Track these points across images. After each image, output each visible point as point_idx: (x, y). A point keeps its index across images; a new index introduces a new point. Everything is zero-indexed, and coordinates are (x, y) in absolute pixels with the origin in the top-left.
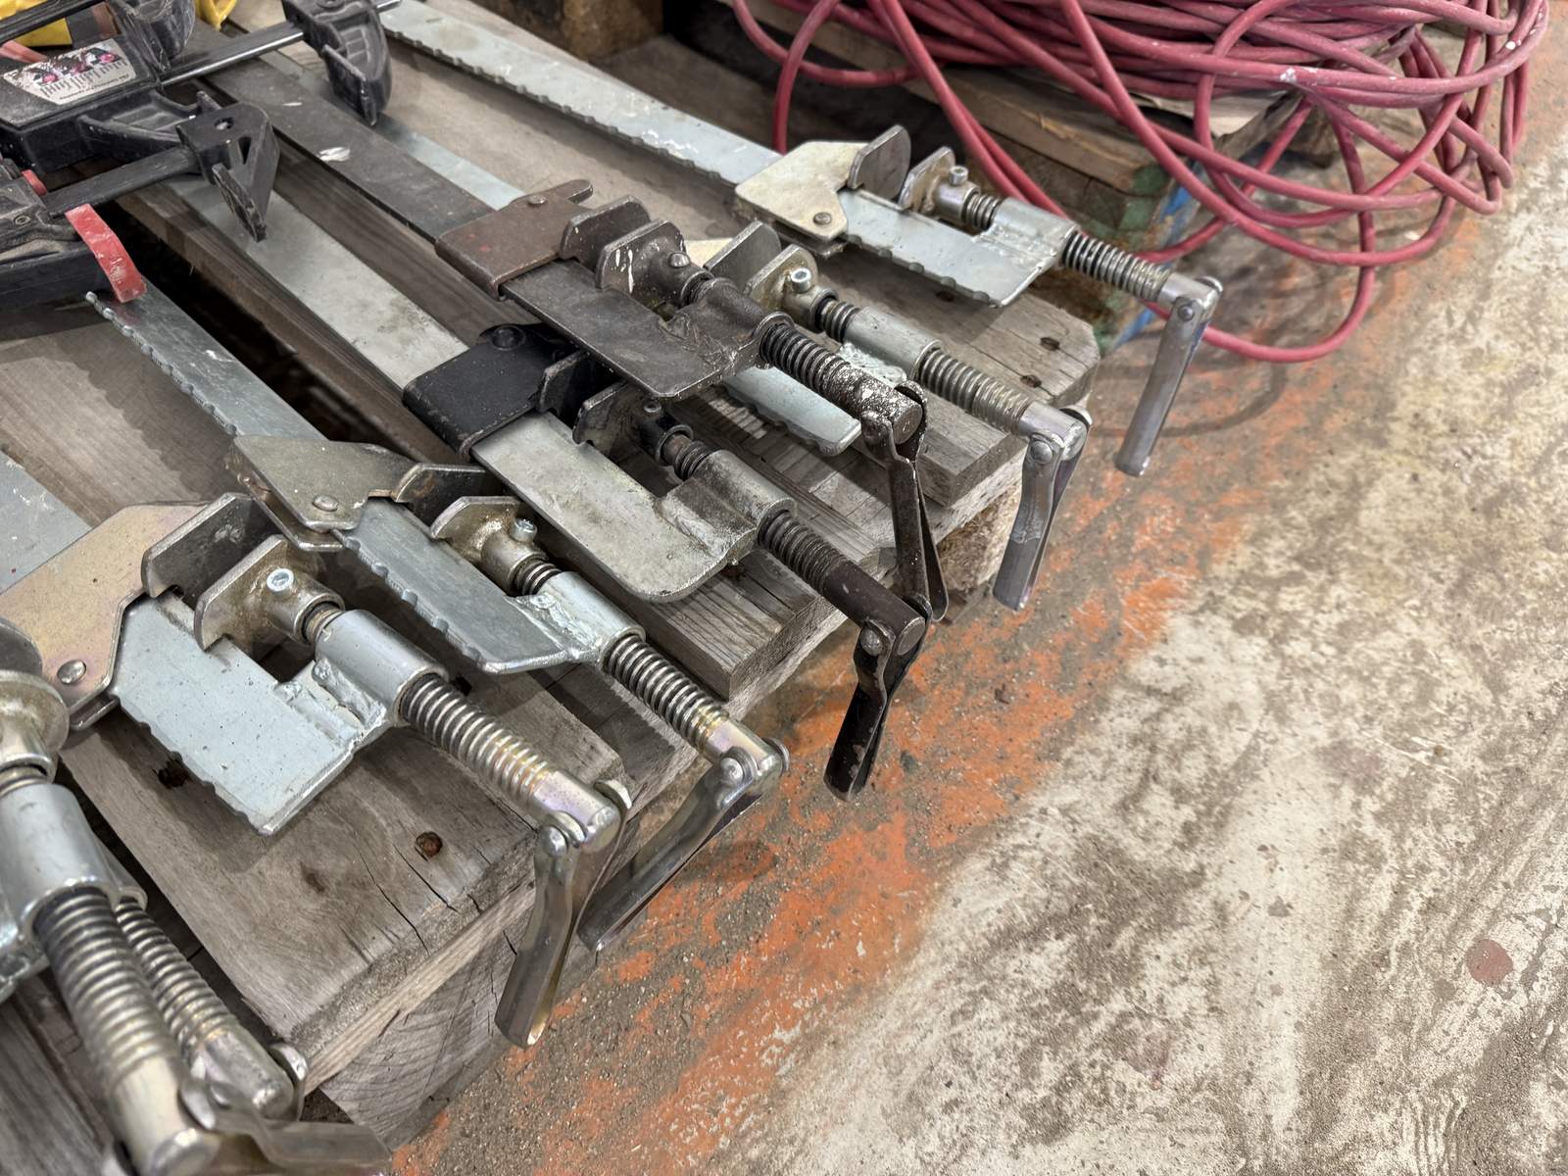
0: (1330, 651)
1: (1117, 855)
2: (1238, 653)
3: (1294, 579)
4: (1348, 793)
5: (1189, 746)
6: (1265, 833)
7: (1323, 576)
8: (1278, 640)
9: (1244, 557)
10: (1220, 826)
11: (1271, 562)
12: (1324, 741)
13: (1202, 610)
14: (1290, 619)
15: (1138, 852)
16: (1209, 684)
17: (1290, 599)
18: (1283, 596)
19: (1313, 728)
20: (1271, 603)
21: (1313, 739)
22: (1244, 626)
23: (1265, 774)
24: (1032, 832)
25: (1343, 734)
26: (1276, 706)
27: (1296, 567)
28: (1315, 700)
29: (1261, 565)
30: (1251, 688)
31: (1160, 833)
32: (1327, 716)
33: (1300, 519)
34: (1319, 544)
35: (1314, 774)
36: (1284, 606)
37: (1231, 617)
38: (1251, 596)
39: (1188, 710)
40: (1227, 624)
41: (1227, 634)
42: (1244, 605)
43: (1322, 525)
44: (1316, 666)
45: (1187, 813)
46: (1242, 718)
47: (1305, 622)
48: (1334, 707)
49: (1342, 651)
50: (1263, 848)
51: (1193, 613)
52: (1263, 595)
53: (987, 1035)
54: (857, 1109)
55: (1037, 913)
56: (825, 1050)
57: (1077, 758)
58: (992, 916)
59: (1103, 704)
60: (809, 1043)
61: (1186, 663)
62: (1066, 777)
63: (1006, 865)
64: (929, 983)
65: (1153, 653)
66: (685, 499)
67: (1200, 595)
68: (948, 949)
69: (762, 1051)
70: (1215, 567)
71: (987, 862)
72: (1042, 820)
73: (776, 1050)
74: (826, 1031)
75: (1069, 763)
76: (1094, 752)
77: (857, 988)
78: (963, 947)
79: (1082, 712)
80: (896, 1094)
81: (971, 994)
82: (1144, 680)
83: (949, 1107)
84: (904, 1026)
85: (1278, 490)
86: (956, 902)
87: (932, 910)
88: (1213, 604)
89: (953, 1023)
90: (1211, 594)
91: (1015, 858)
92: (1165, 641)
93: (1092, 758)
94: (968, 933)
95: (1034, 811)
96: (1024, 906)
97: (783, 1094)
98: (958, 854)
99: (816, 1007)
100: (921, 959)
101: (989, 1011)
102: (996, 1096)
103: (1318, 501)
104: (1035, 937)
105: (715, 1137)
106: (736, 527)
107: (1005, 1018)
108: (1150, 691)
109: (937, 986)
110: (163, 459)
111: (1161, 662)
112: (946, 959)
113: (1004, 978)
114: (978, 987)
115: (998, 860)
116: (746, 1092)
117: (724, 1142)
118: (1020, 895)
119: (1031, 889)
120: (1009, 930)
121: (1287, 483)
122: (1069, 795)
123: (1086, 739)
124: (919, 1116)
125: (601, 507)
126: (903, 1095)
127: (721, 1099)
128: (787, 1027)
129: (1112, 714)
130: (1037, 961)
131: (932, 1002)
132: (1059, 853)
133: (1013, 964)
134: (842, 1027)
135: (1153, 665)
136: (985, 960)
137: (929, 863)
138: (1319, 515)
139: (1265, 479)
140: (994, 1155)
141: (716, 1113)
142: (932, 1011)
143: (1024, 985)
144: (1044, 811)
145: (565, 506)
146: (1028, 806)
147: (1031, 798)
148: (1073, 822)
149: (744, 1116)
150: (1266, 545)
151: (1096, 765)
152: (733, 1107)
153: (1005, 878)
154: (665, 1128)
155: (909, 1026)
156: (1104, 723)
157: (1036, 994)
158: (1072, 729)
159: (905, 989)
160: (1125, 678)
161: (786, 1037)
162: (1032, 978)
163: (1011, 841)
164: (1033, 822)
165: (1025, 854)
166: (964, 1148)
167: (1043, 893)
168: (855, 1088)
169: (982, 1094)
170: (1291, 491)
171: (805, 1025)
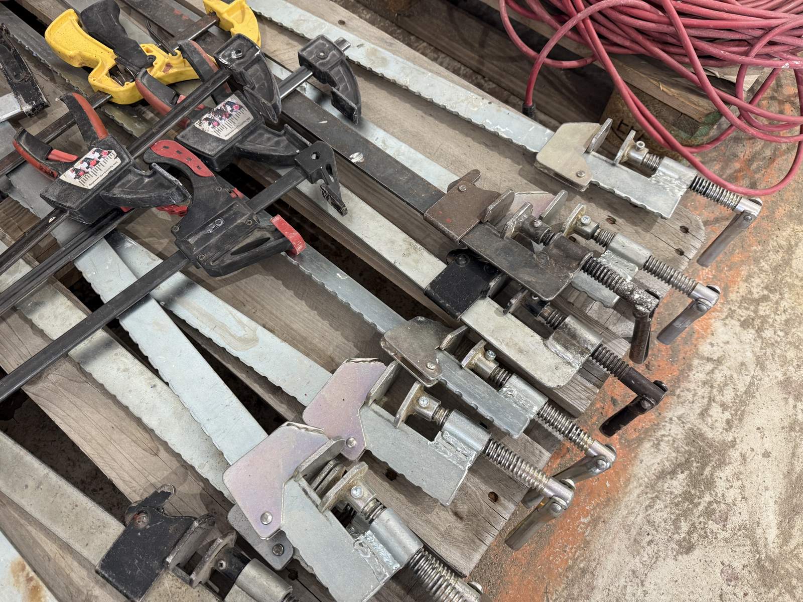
0: (782, 334)
1: (701, 436)
2: (743, 338)
3: (765, 298)
4: (791, 401)
5: (726, 385)
6: (759, 422)
7: (778, 296)
8: (759, 330)
9: (743, 288)
10: (741, 420)
11: (754, 290)
12: (781, 377)
13: (726, 318)
14: (764, 319)
15: (710, 434)
16: (732, 354)
17: (764, 309)
18: (760, 308)
19: (776, 372)
20: (756, 311)
21: (776, 377)
22: (745, 324)
23: (757, 395)
24: (667, 429)
25: (788, 374)
26: (760, 363)
27: (766, 292)
28: (776, 359)
29: (750, 292)
30: (749, 354)
31: (717, 425)
32: (782, 366)
33: (766, 267)
34: (775, 279)
35: (777, 394)
36: (761, 313)
37: (739, 320)
38: (747, 309)
39: (724, 367)
40: (738, 324)
41: (738, 329)
42: (744, 313)
43: (776, 269)
44: (776, 342)
45: (727, 415)
46: (747, 370)
47: (771, 320)
48: (785, 362)
49: (787, 334)
50: (758, 429)
51: (723, 320)
52: (752, 308)
53: (660, 514)
54: (616, 546)
55: (673, 463)
56: (601, 525)
57: (682, 394)
58: (656, 466)
59: (690, 367)
60: (595, 522)
61: (722, 345)
62: (678, 403)
63: (659, 444)
64: (635, 495)
65: (708, 341)
66: (557, 340)
67: (726, 310)
68: (641, 481)
69: (578, 526)
70: (731, 295)
71: (652, 443)
72: (671, 423)
73: (583, 526)
74: (599, 517)
75: (679, 397)
76: (688, 390)
77: (609, 500)
78: (646, 480)
79: (682, 371)
80: (629, 540)
81: (652, 498)
82: (706, 354)
83: (650, 543)
84: (628, 513)
85: (756, 252)
86: (641, 461)
87: (633, 465)
88: (731, 314)
89: (647, 510)
90: (730, 309)
91: (662, 440)
92: (713, 334)
93: (688, 393)
94: (648, 474)
95: (667, 419)
96: (667, 461)
97: (588, 543)
98: (640, 441)
99: (594, 509)
100: (631, 486)
101: (659, 505)
102: (666, 537)
103: (774, 257)
104: (673, 473)
105: (567, 560)
106: (582, 353)
107: (666, 507)
108: (709, 359)
109: (638, 496)
110: (331, 325)
111: (712, 345)
112: (640, 485)
113: (663, 491)
114: (654, 495)
115: (656, 442)
116: (574, 543)
117: (570, 562)
118: (666, 456)
119: (670, 453)
120: (663, 471)
121: (760, 248)
122: (680, 411)
123: (685, 385)
124: (639, 548)
125: (522, 345)
126: (632, 540)
127: (566, 546)
128: (585, 517)
129: (694, 372)
130: (675, 483)
131: (638, 502)
132: (679, 437)
133: (666, 485)
134: (606, 515)
135: (709, 347)
136: (655, 484)
137: (629, 446)
138: (774, 264)
139: (750, 246)
140: (668, 560)
141: (565, 552)
142: (638, 506)
143: (671, 493)
144: (671, 419)
145: (507, 345)
146: (665, 417)
147: (666, 414)
148: (683, 423)
149: (576, 552)
150: (752, 282)
151: (689, 396)
152: (571, 549)
153: (659, 450)
154: (548, 558)
155: (630, 513)
156: (691, 376)
157: (676, 496)
158: (679, 381)
159: (626, 499)
160: (697, 354)
161: (586, 521)
162: (674, 490)
163: (660, 433)
164: (667, 424)
165: (666, 439)
166: (657, 558)
167: (674, 455)
168: (614, 539)
169: (661, 537)
170: (761, 252)
171: (592, 515)
